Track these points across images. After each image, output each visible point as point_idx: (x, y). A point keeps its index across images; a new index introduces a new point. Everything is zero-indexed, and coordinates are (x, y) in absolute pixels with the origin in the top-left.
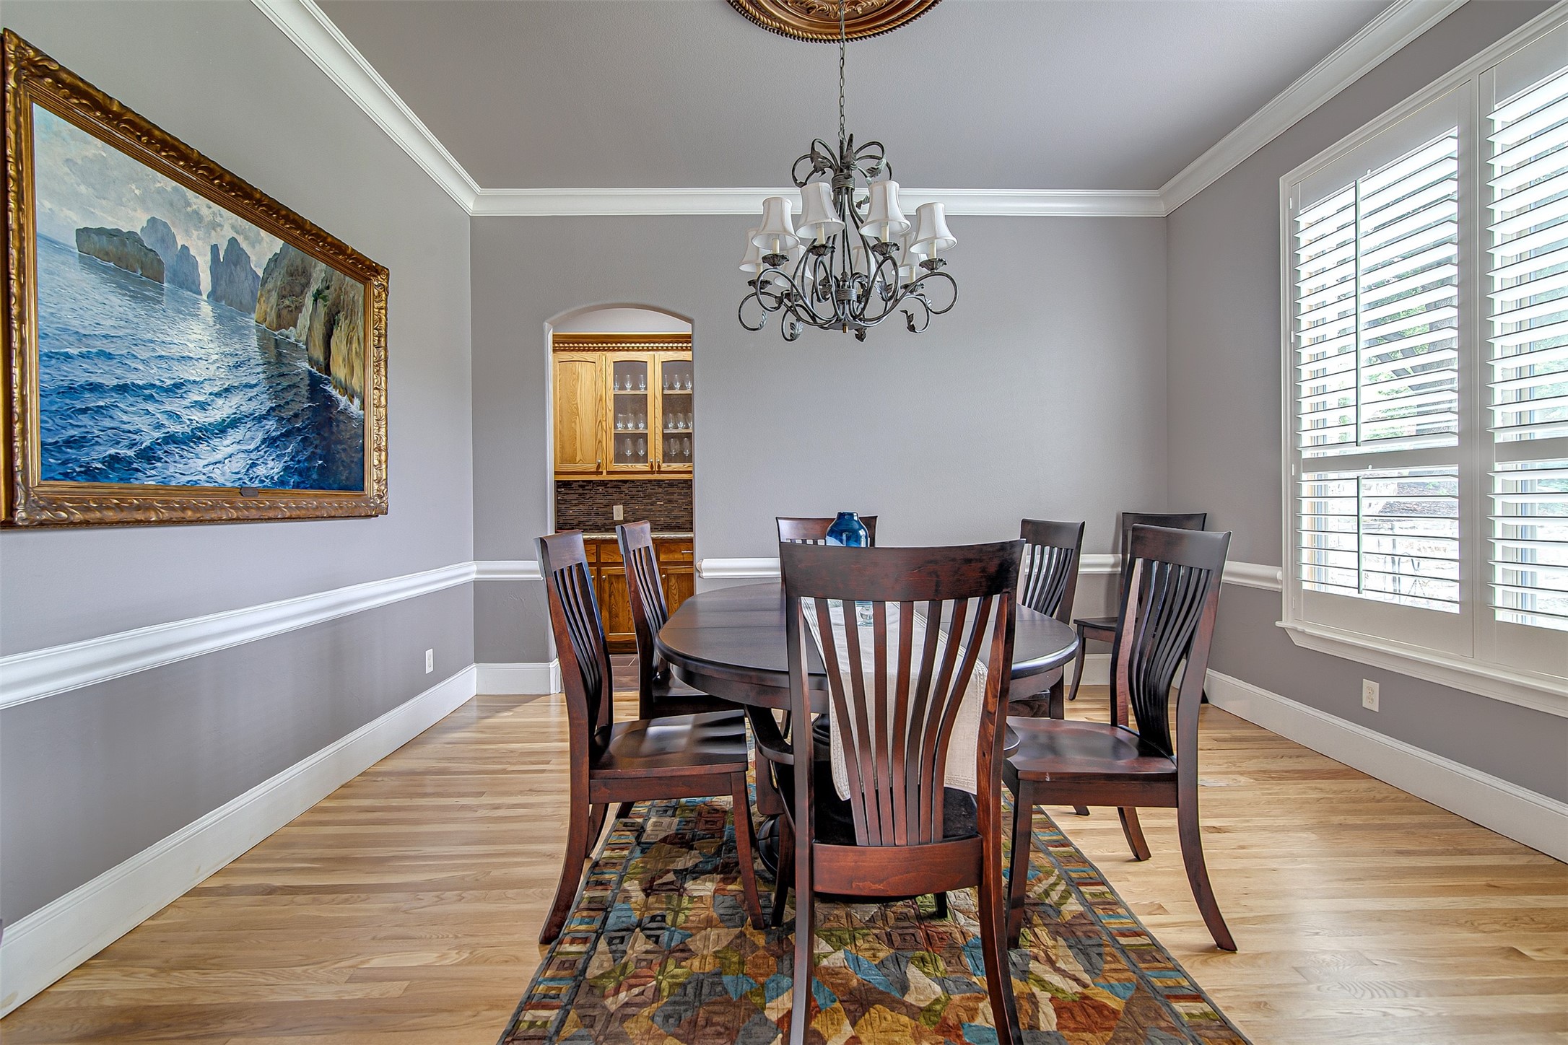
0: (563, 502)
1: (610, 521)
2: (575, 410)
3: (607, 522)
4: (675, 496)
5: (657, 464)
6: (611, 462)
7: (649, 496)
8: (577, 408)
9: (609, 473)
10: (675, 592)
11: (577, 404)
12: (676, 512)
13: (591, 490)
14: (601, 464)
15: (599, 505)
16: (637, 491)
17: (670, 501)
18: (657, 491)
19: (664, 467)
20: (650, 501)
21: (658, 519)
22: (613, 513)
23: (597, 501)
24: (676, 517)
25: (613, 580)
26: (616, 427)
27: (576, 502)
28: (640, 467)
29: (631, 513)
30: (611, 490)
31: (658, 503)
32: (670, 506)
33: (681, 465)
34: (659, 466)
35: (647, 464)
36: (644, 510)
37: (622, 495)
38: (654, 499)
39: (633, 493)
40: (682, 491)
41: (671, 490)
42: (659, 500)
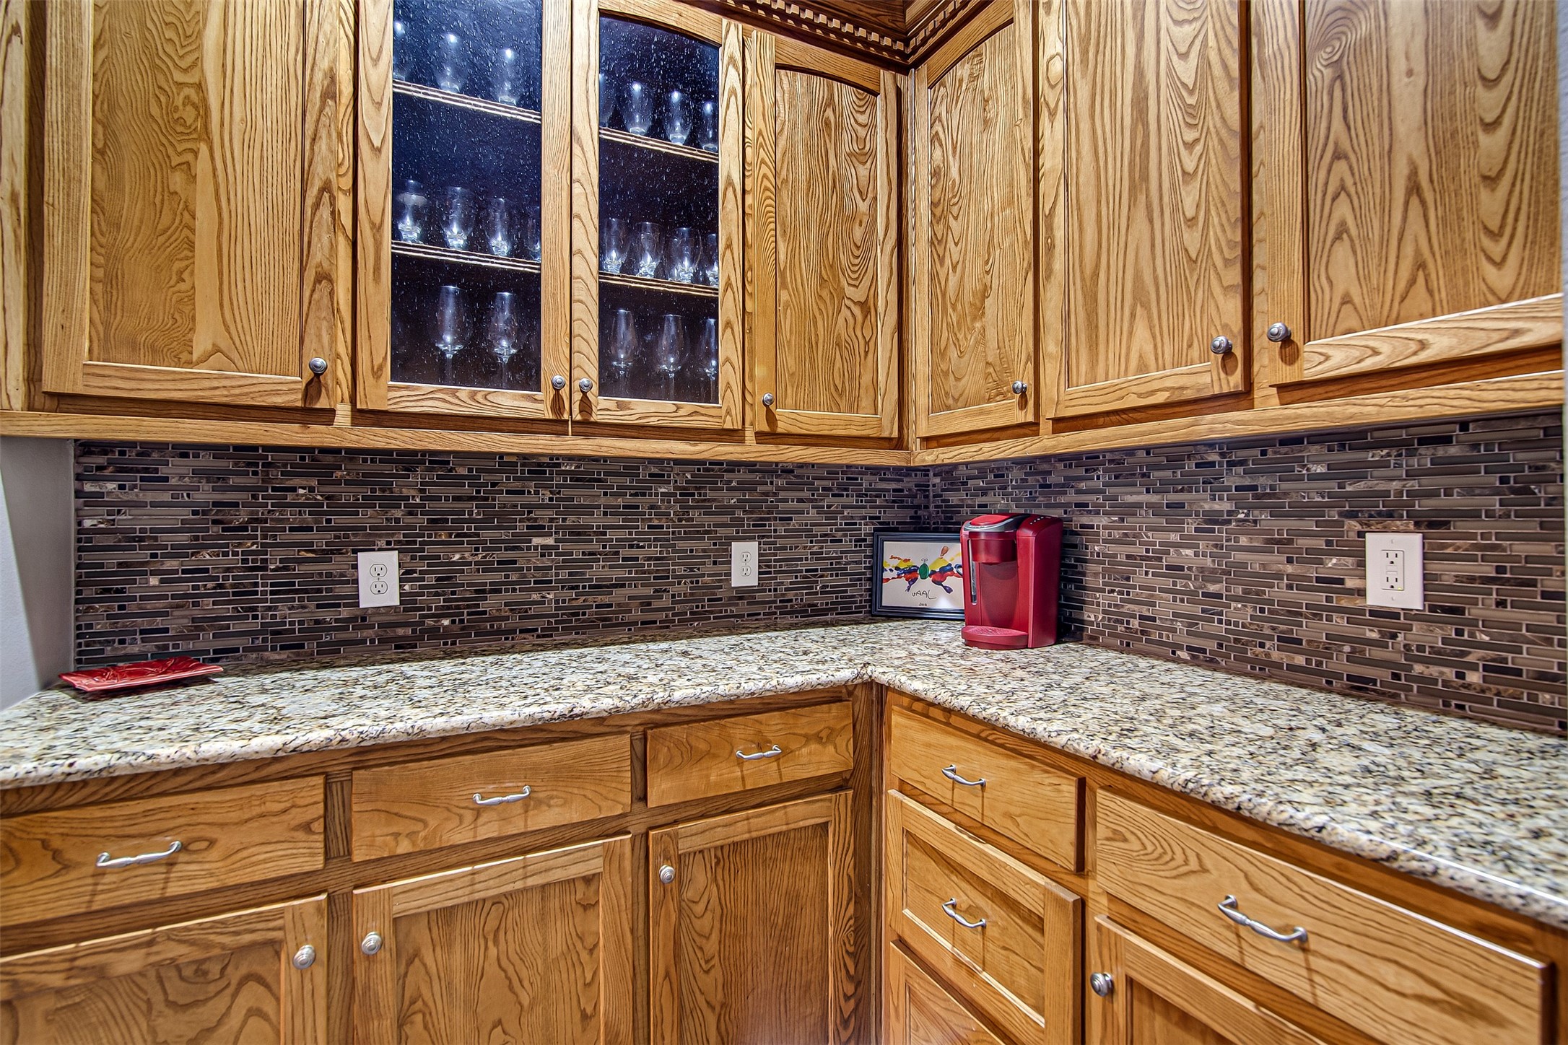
0: (109, 540)
1: (345, 612)
2: (189, 114)
3: (328, 616)
4: (596, 519)
5: (577, 396)
6: (377, 373)
7: (503, 519)
8: (202, 108)
9: (362, 417)
10: (704, 924)
11: (200, 87)
12: (599, 571)
13: (254, 490)
14: (328, 379)
15: (292, 553)
16: (456, 499)
17: (578, 534)
18: (532, 499)
19: (605, 408)
20: (503, 535)
21: (535, 596)
22: (356, 581)
23: (283, 537)
24: (598, 587)
25: (421, 935)
26: (396, 234)
27: (183, 538)
28: (508, 401)
29: (430, 579)
30: (347, 495)
31: (536, 541)
32: (577, 550)
33: (667, 406)
34: (586, 405)
35: (539, 395)
36: (486, 566)
37: (398, 513)
38: (521, 528)
39: (443, 505)
40: (620, 501)
41: (581, 496)
42: (537, 529)
